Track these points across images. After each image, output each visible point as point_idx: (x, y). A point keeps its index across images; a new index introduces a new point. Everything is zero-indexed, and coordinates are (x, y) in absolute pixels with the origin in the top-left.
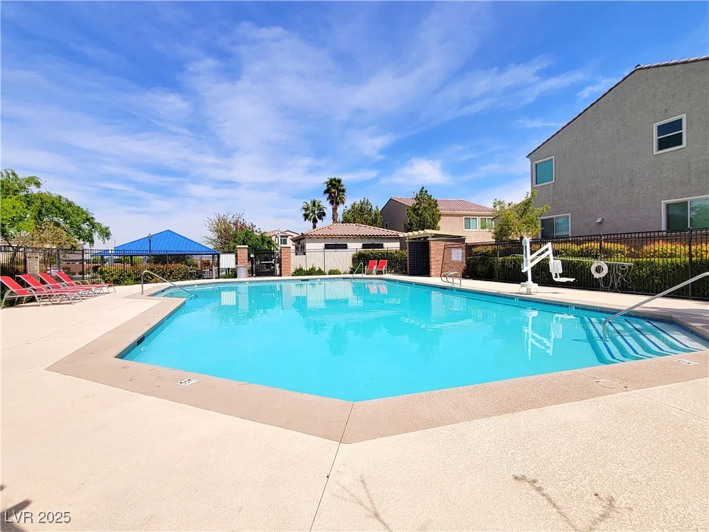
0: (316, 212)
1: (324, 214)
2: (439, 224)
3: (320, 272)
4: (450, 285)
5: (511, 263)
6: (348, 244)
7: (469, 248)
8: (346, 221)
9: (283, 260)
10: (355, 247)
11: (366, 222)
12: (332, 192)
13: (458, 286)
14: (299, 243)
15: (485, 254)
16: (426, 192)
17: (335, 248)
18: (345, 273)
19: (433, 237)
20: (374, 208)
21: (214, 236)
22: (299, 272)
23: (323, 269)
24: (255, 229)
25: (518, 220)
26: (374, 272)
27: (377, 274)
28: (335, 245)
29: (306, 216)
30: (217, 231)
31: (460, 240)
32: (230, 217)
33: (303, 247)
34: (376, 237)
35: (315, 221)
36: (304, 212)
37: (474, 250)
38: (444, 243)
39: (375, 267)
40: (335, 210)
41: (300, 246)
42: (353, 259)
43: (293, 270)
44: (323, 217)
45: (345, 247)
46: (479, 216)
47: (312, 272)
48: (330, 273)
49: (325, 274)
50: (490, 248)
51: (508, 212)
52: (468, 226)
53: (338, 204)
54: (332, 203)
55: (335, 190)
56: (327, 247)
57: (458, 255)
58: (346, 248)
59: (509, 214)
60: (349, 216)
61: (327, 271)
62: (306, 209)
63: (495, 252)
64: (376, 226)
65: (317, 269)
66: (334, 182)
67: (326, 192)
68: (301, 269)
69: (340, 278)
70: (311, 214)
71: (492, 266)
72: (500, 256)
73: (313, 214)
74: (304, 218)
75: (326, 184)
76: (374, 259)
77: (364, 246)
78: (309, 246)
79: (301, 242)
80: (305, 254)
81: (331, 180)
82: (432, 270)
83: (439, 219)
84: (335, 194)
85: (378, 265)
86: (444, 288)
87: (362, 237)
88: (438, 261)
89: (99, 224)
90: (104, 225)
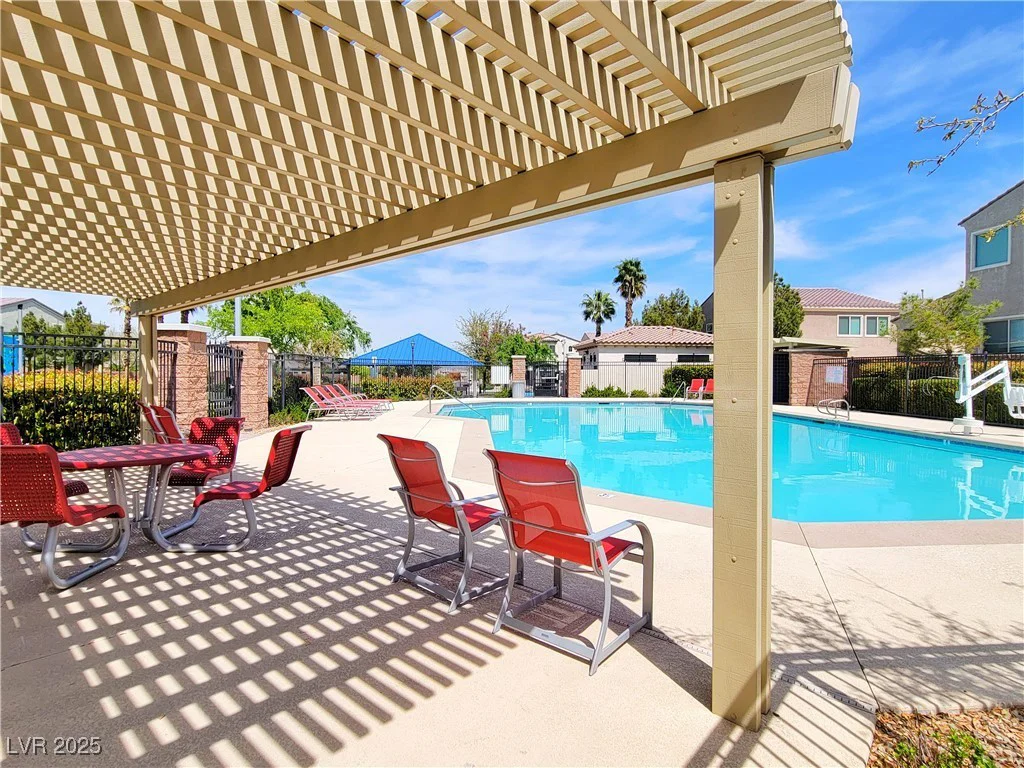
0: (603, 308)
1: (613, 312)
2: (802, 327)
3: (620, 394)
4: (831, 418)
5: (931, 388)
6: (658, 355)
7: (854, 365)
8: (649, 321)
9: (570, 375)
10: (668, 360)
11: (679, 323)
12: (626, 281)
13: (845, 420)
14: (587, 352)
15: (882, 374)
16: (781, 280)
17: (639, 361)
18: (654, 396)
19: (795, 347)
20: (691, 303)
21: (467, 340)
22: (591, 392)
23: (623, 390)
24: (523, 334)
25: (944, 324)
26: (701, 396)
27: (703, 398)
28: (640, 357)
29: (587, 315)
30: (472, 334)
31: (839, 352)
32: (489, 316)
33: (594, 358)
34: (698, 346)
35: (599, 321)
36: (584, 308)
37: (863, 367)
38: (812, 357)
39: (701, 389)
40: (629, 305)
41: (588, 357)
42: (666, 378)
43: (583, 390)
44: (612, 316)
45: (652, 359)
46: (864, 313)
47: (608, 393)
48: (633, 395)
49: (627, 396)
50: (891, 366)
51: (928, 312)
52: (844, 330)
53: (633, 296)
54: (624, 294)
55: (630, 278)
56: (628, 358)
57: (836, 375)
58: (654, 361)
59: (929, 316)
60: (654, 316)
61: (629, 392)
62: (589, 304)
63: (901, 373)
64: (695, 329)
65: (615, 389)
66: (629, 266)
67: (617, 280)
68: (593, 389)
69: (649, 402)
70: (595, 312)
71: (896, 392)
72: (911, 379)
73: (598, 310)
74: (584, 317)
75: (618, 270)
76: (698, 376)
77: (681, 359)
78: (602, 357)
79: (591, 351)
80: (596, 368)
81: (626, 264)
82: (792, 395)
83: (802, 319)
84: (630, 284)
85: (705, 385)
86: (820, 422)
87: (677, 346)
88: (802, 382)
89: (359, 328)
90: (364, 331)
